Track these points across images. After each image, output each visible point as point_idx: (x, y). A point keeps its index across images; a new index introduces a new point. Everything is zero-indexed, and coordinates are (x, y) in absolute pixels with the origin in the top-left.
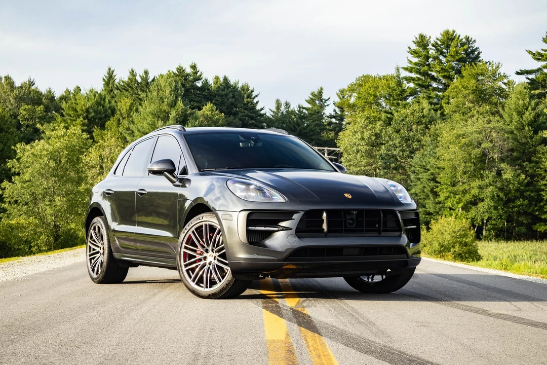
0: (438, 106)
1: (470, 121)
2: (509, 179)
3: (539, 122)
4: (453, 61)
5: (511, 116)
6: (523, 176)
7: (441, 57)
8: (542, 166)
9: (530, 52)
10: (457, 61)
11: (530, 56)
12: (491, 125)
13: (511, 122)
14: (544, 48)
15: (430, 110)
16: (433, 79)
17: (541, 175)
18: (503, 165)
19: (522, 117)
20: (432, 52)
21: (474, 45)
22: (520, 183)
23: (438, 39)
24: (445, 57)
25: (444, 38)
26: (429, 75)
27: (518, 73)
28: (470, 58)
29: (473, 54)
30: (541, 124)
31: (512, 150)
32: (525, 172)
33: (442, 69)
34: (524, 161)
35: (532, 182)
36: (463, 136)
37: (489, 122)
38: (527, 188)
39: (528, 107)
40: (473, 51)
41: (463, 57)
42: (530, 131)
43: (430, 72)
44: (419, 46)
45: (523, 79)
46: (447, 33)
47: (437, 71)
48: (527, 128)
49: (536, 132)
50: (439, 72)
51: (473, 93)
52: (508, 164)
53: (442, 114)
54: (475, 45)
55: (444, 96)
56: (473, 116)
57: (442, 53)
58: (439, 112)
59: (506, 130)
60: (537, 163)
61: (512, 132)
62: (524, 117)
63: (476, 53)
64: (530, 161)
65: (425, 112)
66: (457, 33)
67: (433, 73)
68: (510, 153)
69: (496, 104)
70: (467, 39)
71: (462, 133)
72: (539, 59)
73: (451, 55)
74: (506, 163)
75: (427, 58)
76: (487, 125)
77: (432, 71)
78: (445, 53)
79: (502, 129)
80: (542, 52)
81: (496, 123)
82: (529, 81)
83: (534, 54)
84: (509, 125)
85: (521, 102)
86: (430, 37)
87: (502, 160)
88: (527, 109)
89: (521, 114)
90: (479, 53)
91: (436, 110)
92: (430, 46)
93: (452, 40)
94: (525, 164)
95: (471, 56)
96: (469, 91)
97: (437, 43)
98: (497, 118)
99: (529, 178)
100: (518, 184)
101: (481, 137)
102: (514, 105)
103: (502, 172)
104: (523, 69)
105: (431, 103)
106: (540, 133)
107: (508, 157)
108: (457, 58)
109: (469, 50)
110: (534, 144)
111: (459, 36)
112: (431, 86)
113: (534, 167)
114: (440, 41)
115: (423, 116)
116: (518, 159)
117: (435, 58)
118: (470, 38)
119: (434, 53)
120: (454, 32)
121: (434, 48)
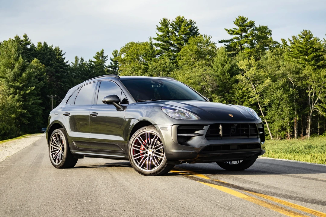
0: (175, 61)
1: (194, 70)
3: (233, 70)
4: (183, 35)
5: (217, 67)
6: (225, 101)
7: (176, 32)
8: (235, 96)
9: (226, 30)
10: (185, 34)
11: (227, 32)
12: (207, 72)
13: (218, 70)
14: (234, 28)
15: (170, 63)
16: (172, 45)
17: (235, 100)
18: (213, 95)
19: (223, 67)
20: (171, 29)
21: (194, 25)
23: (174, 22)
24: (178, 32)
25: (177, 21)
26: (169, 43)
27: (219, 42)
28: (192, 33)
29: (194, 30)
30: (234, 71)
31: (218, 86)
32: (226, 99)
33: (177, 39)
34: (225, 93)
36: (190, 78)
37: (205, 70)
39: (227, 62)
40: (194, 29)
41: (188, 32)
42: (228, 76)
43: (169, 41)
44: (163, 26)
45: (223, 45)
46: (179, 18)
47: (173, 40)
48: (227, 74)
49: (232, 76)
50: (175, 41)
51: (196, 53)
52: (216, 95)
53: (177, 66)
54: (196, 25)
55: (178, 55)
56: (195, 67)
57: (176, 30)
58: (175, 64)
59: (215, 75)
60: (233, 94)
61: (218, 76)
62: (225, 67)
63: (196, 30)
64: (229, 93)
65: (167, 64)
66: (185, 18)
67: (171, 42)
68: (217, 88)
69: (208, 60)
70: (191, 21)
71: (190, 76)
72: (231, 34)
73: (182, 31)
74: (215, 94)
75: (168, 32)
76: (204, 72)
77: (171, 40)
78: (178, 30)
79: (213, 74)
80: (234, 30)
81: (209, 71)
82: (226, 46)
84: (216, 72)
85: (223, 59)
86: (169, 20)
87: (213, 92)
88: (226, 63)
89: (223, 65)
90: (198, 30)
91: (173, 63)
92: (169, 26)
93: (182, 22)
95: (193, 31)
96: (193, 52)
97: (173, 24)
98: (210, 68)
101: (200, 79)
102: (219, 60)
103: (213, 99)
104: (222, 39)
105: (170, 59)
106: (234, 77)
107: (216, 90)
108: (185, 32)
109: (192, 28)
110: (231, 83)
111: (186, 20)
112: (170, 49)
113: (231, 96)
114: (175, 23)
115: (166, 67)
116: (221, 91)
117: (172, 33)
118: (192, 21)
119: (172, 30)
120: (183, 17)
121: (172, 27)
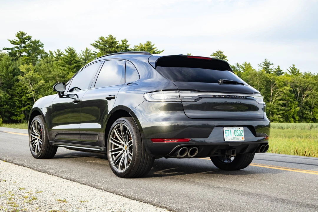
2: (2, 96)
3: (15, 72)
5: (3, 68)
6: (8, 95)
8: (16, 91)
9: (9, 40)
11: (9, 42)
13: (3, 71)
17: (15, 95)
19: (7, 69)
22: (6, 98)
27: (3, 49)
31: (3, 83)
32: (9, 93)
34: (8, 89)
35: (11, 98)
38: (9, 100)
39: (10, 65)
42: (11, 76)
45: (6, 52)
48: (10, 74)
49: (14, 76)
59: (1, 75)
60: (14, 90)
61: (3, 76)
64: (11, 89)
68: (2, 85)
72: (13, 44)
80: (15, 41)
82: (8, 53)
83: (11, 41)
85: (7, 63)
88: (10, 66)
89: (7, 68)
94: (8, 90)
99: (10, 96)
100: (6, 99)
102: (4, 64)
104: (6, 47)
106: (16, 77)
107: (0, 86)
110: (13, 81)
113: (12, 91)
116: (5, 87)
